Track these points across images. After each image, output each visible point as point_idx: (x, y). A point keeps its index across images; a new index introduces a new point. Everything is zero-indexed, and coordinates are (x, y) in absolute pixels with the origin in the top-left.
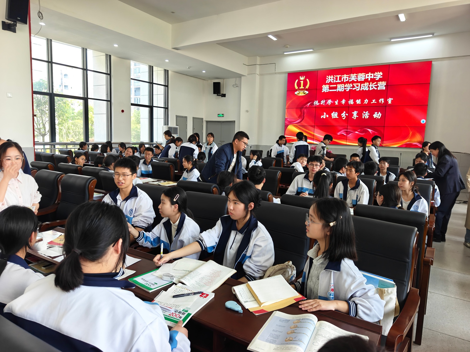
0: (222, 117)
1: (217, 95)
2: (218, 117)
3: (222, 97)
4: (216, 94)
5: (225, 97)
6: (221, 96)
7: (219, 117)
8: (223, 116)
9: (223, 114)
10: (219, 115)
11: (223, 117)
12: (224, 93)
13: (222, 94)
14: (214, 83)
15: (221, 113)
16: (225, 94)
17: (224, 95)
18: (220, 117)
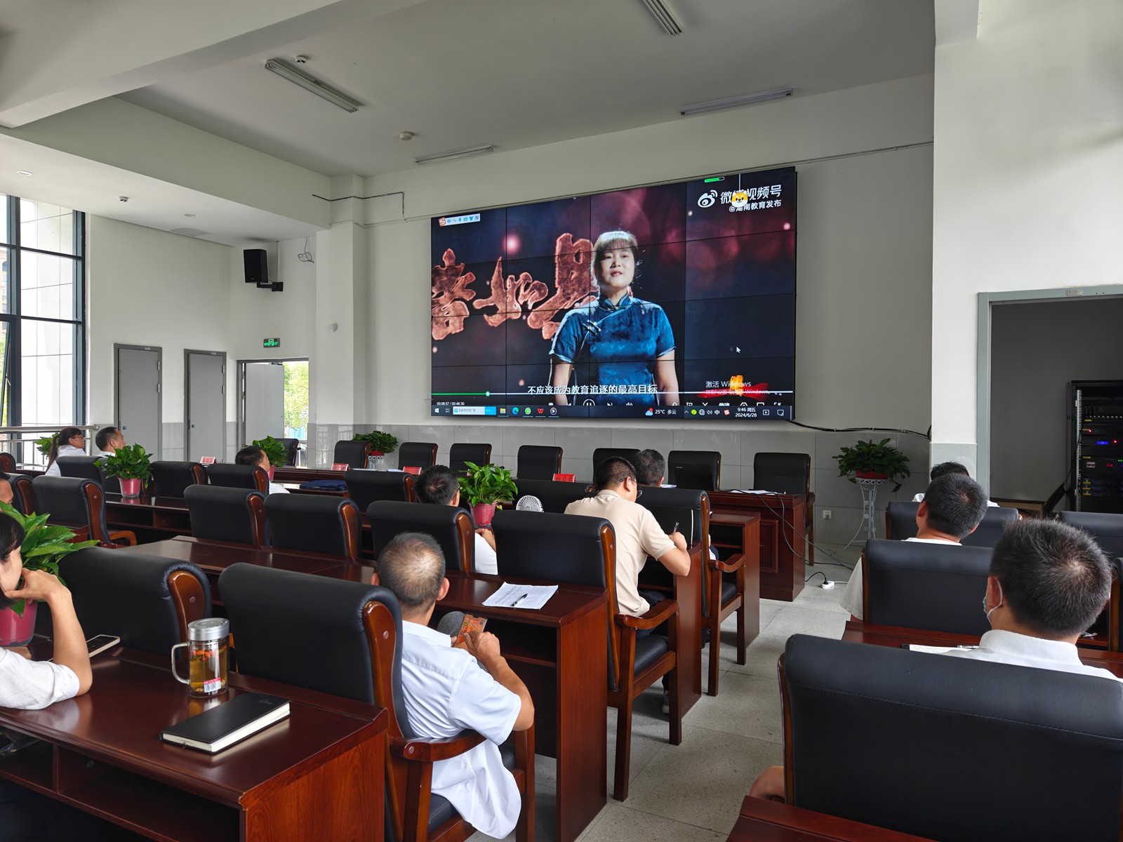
0: (275, 346)
1: (258, 286)
2: (265, 347)
3: (273, 290)
4: (255, 285)
5: (281, 290)
6: (270, 290)
7: (267, 347)
8: (276, 343)
9: (275, 340)
10: (266, 341)
11: (278, 346)
12: (278, 282)
13: (274, 283)
14: (245, 252)
15: (272, 335)
16: (283, 283)
17: (278, 287)
18: (271, 346)
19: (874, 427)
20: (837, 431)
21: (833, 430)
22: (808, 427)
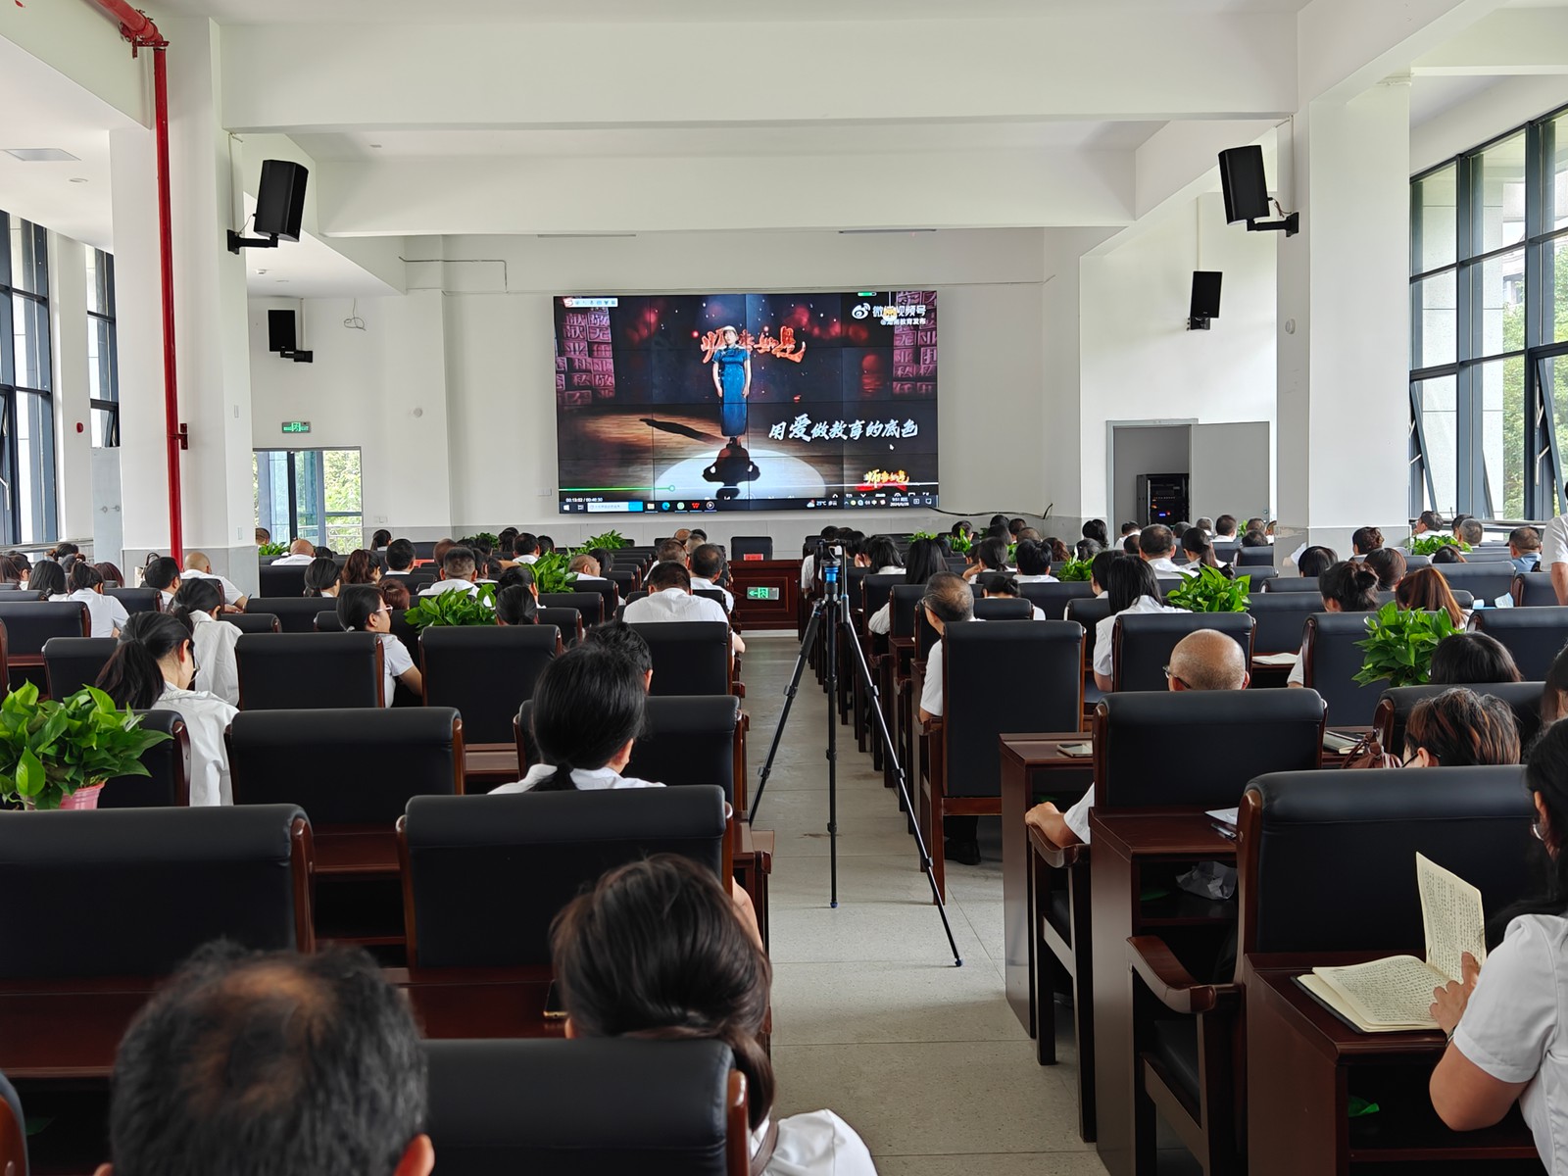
0: (302, 432)
1: (282, 356)
2: (284, 432)
3: (295, 361)
4: (280, 353)
5: (311, 361)
7: (290, 431)
8: (307, 428)
9: (304, 424)
10: (288, 424)
11: (308, 431)
12: (305, 349)
13: (299, 352)
14: (272, 313)
15: (297, 418)
16: (311, 352)
17: (307, 357)
18: (295, 432)
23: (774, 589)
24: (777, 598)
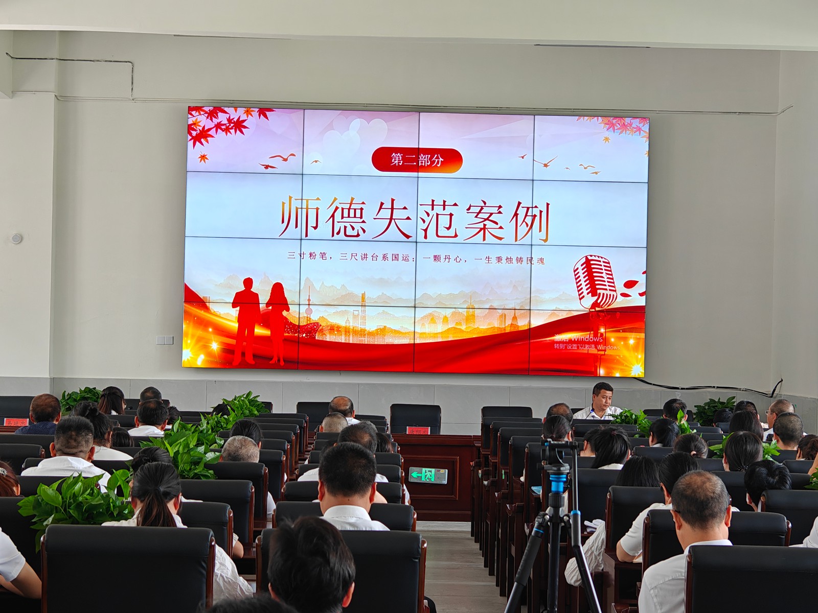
19: (716, 386)
20: (682, 389)
21: (678, 388)
22: (654, 385)
23: (442, 471)
24: (445, 482)
